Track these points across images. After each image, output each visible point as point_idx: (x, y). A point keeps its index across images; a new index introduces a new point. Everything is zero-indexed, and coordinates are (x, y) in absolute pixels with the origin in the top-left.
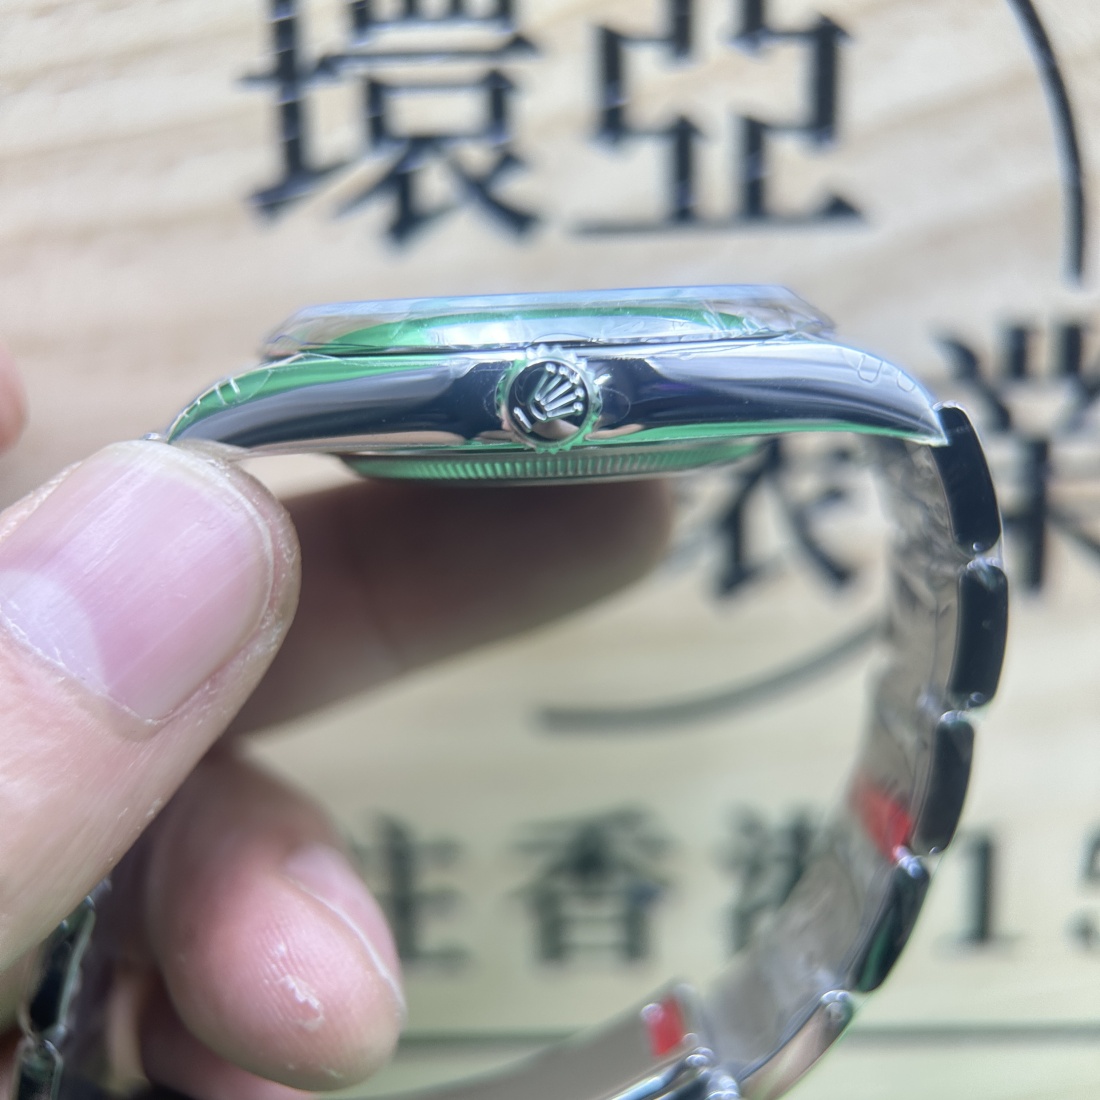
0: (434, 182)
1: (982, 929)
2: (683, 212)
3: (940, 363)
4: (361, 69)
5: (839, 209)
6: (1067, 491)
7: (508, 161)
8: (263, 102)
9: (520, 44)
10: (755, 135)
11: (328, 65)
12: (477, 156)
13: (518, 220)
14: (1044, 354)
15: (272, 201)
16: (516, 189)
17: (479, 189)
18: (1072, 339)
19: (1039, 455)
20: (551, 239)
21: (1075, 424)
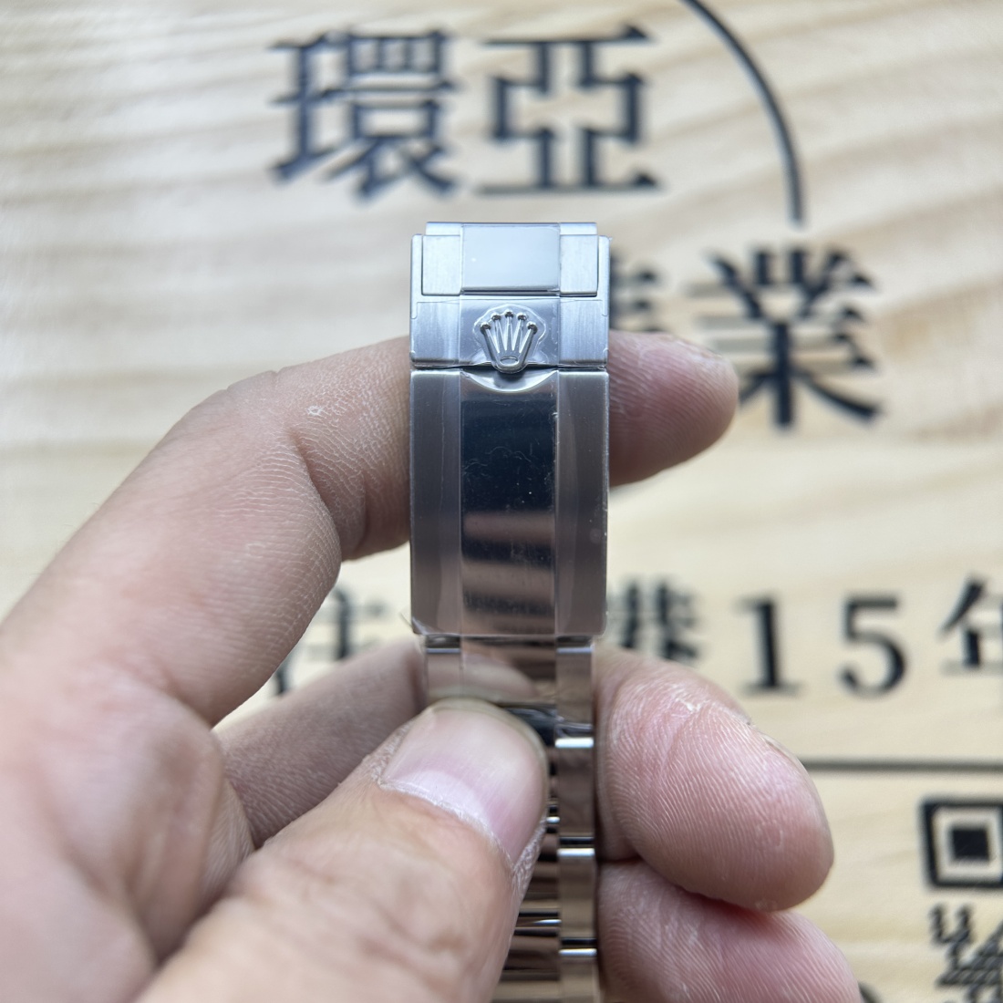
0: (390, 161)
1: (771, 679)
2: (546, 182)
3: (711, 274)
4: (350, 97)
5: (644, 181)
6: (803, 357)
7: (437, 150)
8: (285, 114)
9: (446, 85)
10: (590, 137)
11: (328, 94)
12: (417, 147)
13: (441, 184)
14: (780, 270)
15: (286, 170)
16: (443, 166)
17: (418, 167)
18: (797, 258)
19: (781, 335)
20: (463, 196)
21: (806, 314)
